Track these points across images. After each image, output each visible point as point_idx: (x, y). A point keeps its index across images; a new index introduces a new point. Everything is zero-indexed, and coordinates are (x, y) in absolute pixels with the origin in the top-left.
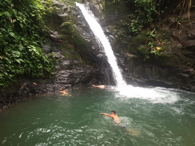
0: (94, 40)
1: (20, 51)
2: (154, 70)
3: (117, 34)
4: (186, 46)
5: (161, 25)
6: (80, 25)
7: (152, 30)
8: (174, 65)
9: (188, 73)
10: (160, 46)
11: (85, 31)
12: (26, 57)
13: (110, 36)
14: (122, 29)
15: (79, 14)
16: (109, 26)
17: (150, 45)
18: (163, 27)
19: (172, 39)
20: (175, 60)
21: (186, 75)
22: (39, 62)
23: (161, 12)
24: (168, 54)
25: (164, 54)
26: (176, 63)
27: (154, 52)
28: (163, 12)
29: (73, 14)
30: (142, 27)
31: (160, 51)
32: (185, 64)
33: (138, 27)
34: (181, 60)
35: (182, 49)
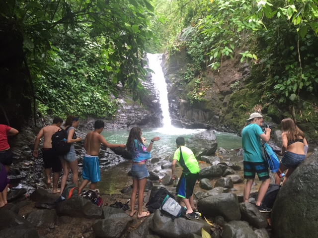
1: (89, 97)
8: (212, 109)
10: (202, 92)
12: (94, 101)
21: (218, 117)
22: (103, 106)
34: (217, 104)
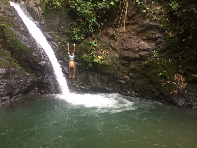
0: (35, 46)
2: (96, 77)
3: (60, 41)
4: (122, 56)
5: (102, 36)
6: (18, 28)
7: (93, 40)
8: (113, 73)
9: (124, 79)
10: (101, 55)
11: (24, 36)
13: (53, 42)
14: (64, 36)
15: (15, 16)
16: (50, 32)
17: (93, 54)
18: (103, 38)
19: (111, 50)
20: (114, 68)
21: (123, 82)
23: (101, 24)
24: (108, 63)
25: (105, 62)
26: (114, 71)
27: (96, 60)
28: (102, 24)
29: (9, 15)
30: (85, 36)
31: (102, 60)
32: (122, 71)
33: (80, 35)
34: (119, 69)
35: (119, 58)
